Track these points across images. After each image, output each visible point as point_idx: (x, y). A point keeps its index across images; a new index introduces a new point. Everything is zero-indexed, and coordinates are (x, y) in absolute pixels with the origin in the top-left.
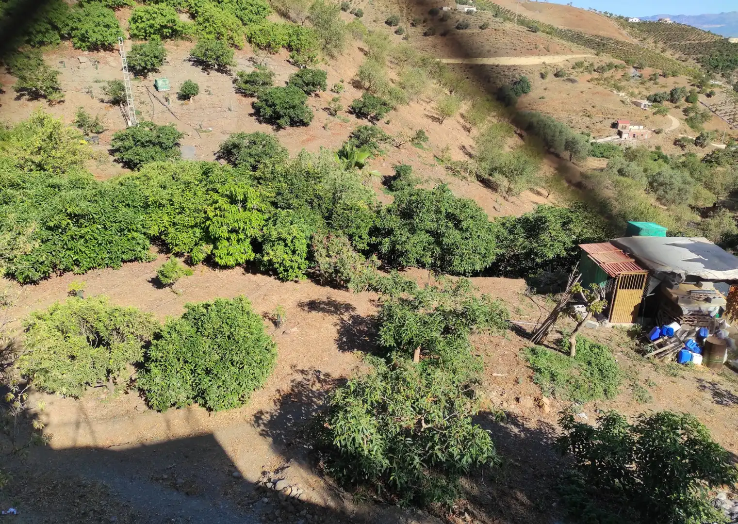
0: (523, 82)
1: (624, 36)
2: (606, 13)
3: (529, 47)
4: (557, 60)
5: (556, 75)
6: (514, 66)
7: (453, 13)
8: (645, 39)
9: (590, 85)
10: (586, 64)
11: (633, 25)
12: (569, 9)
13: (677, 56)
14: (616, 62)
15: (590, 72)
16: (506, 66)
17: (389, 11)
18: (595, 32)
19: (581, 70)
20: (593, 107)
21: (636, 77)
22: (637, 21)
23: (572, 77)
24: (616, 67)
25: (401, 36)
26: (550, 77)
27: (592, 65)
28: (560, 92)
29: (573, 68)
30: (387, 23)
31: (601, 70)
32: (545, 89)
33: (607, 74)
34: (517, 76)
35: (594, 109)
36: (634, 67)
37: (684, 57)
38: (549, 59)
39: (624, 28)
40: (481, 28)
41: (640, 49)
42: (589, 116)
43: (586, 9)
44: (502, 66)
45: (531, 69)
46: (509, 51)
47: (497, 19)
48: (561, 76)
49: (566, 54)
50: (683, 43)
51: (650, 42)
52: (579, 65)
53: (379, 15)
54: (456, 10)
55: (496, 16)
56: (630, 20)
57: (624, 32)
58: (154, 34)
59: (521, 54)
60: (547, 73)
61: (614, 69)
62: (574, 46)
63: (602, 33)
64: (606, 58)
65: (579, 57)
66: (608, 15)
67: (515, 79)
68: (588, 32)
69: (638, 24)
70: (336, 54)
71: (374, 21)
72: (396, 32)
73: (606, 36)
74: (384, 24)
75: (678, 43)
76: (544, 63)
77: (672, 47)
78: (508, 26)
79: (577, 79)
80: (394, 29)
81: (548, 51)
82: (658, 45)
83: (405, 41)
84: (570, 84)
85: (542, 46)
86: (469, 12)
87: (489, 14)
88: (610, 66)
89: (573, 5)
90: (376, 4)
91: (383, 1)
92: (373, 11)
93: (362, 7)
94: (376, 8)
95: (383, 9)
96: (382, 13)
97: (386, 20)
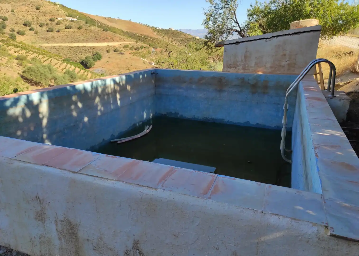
0: (97, 55)
1: (155, 35)
2: (147, 25)
3: (103, 38)
4: (116, 44)
5: (115, 51)
6: (93, 47)
7: (63, 21)
8: (164, 36)
9: (131, 56)
10: (131, 46)
11: (158, 31)
12: (129, 22)
13: (177, 44)
14: (145, 45)
15: (132, 50)
16: (89, 47)
17: (25, 18)
19: (128, 49)
20: (131, 65)
21: (154, 52)
23: (122, 52)
24: (145, 47)
25: (33, 32)
26: (112, 52)
27: (133, 47)
28: (116, 59)
29: (123, 48)
30: (24, 25)
31: (137, 49)
32: (109, 58)
33: (140, 51)
35: (132, 67)
36: (153, 48)
37: (180, 44)
38: (111, 44)
39: (155, 32)
40: (78, 28)
41: (161, 41)
42: (129, 70)
43: (138, 23)
44: (87, 47)
45: (101, 49)
46: (93, 40)
47: (87, 25)
48: (117, 51)
49: (121, 42)
50: (180, 38)
51: (166, 38)
52: (126, 46)
53: (19, 21)
54: (65, 19)
55: (87, 23)
56: (157, 28)
59: (100, 41)
60: (109, 50)
61: (144, 49)
62: (126, 38)
64: (140, 44)
65: (127, 43)
66: (148, 26)
67: (94, 53)
69: (161, 30)
71: (16, 24)
72: (30, 30)
74: (22, 25)
75: (177, 38)
76: (109, 45)
77: (175, 40)
78: (93, 28)
79: (124, 53)
80: (28, 28)
81: (113, 40)
82: (169, 39)
83: (35, 34)
84: (121, 55)
85: (110, 38)
86: (72, 21)
87: (83, 22)
88: (142, 47)
89: (132, 21)
90: (16, 14)
91: (21, 13)
92: (15, 18)
93: (7, 15)
94: (17, 16)
95: (21, 17)
96: (21, 19)
97: (23, 23)
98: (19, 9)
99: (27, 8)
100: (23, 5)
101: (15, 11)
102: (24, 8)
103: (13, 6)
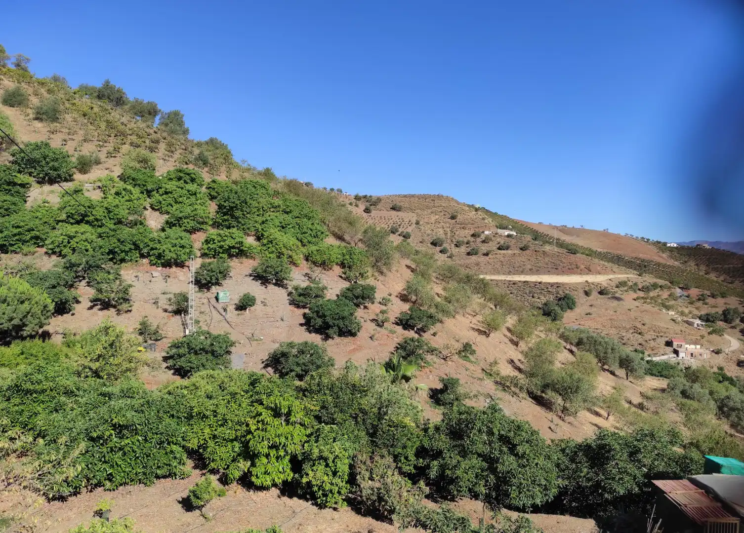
0: (568, 299)
1: (664, 258)
2: (643, 238)
3: (570, 267)
4: (601, 279)
5: (601, 293)
6: (557, 283)
7: (494, 236)
8: (686, 262)
9: (637, 303)
10: (630, 284)
11: (671, 249)
12: (605, 234)
13: (722, 278)
14: (661, 282)
15: (635, 292)
16: (549, 283)
17: (434, 234)
18: (634, 255)
19: (626, 288)
20: (643, 325)
21: (683, 297)
22: (675, 245)
23: (617, 295)
24: (661, 287)
25: (446, 255)
26: (595, 294)
27: (636, 284)
28: (606, 310)
29: (617, 287)
30: (432, 243)
31: (645, 289)
32: (591, 306)
33: (652, 294)
34: (561, 292)
35: (644, 327)
36: (680, 288)
37: (730, 280)
38: (591, 278)
39: (663, 252)
40: (521, 249)
41: (683, 271)
42: (640, 334)
43: (623, 234)
44: (545, 283)
45: (574, 287)
46: (550, 269)
47: (537, 242)
48: (606, 294)
49: (607, 273)
50: (726, 266)
51: (692, 265)
52: (622, 284)
53: (426, 238)
54: (496, 234)
55: (535, 239)
56: (668, 245)
57: (664, 255)
58: (223, 253)
59: (563, 273)
60: (590, 290)
61: (659, 289)
62: (615, 267)
63: (641, 256)
64: (648, 279)
65: (622, 277)
66: (646, 240)
67: (559, 295)
68: (628, 254)
69: (676, 248)
70: (385, 270)
71: (421, 242)
72: (441, 252)
73: (647, 259)
74: (429, 245)
75: (720, 266)
76: (587, 281)
77: (715, 270)
78: (547, 248)
79: (622, 297)
80: (438, 249)
81: (589, 271)
82: (701, 268)
83: (450, 259)
84: (616, 303)
85: (582, 267)
86: (509, 236)
87: (528, 238)
88: (655, 286)
89: (610, 231)
90: (422, 228)
91: (429, 226)
92: (420, 234)
93: (409, 230)
94: (422, 231)
95: (429, 232)
96: (428, 235)
97: (431, 241)
98: (426, 220)
99: (437, 217)
100: (432, 213)
101: (421, 223)
102: (433, 218)
103: (418, 215)
